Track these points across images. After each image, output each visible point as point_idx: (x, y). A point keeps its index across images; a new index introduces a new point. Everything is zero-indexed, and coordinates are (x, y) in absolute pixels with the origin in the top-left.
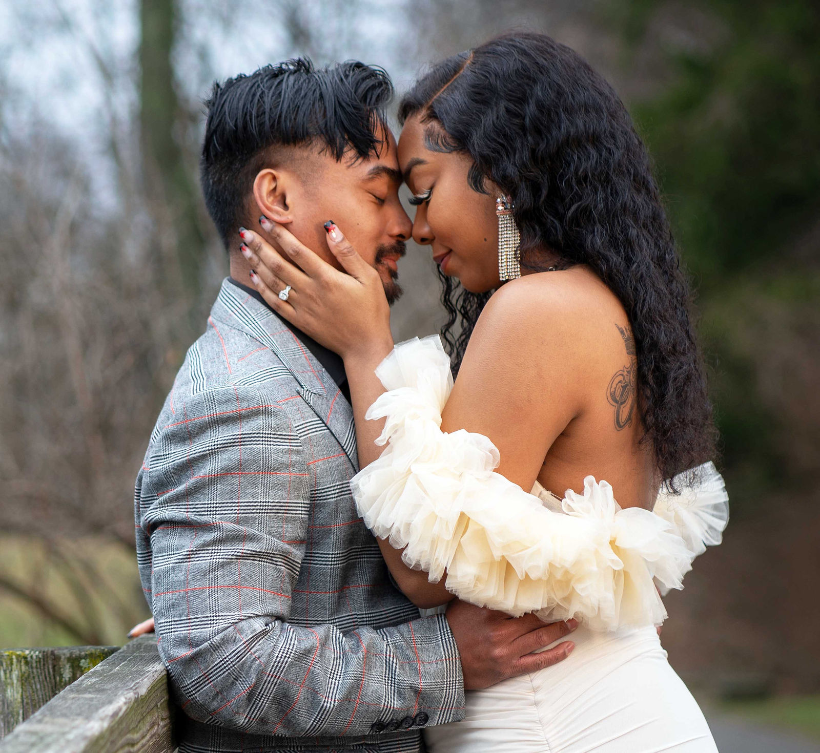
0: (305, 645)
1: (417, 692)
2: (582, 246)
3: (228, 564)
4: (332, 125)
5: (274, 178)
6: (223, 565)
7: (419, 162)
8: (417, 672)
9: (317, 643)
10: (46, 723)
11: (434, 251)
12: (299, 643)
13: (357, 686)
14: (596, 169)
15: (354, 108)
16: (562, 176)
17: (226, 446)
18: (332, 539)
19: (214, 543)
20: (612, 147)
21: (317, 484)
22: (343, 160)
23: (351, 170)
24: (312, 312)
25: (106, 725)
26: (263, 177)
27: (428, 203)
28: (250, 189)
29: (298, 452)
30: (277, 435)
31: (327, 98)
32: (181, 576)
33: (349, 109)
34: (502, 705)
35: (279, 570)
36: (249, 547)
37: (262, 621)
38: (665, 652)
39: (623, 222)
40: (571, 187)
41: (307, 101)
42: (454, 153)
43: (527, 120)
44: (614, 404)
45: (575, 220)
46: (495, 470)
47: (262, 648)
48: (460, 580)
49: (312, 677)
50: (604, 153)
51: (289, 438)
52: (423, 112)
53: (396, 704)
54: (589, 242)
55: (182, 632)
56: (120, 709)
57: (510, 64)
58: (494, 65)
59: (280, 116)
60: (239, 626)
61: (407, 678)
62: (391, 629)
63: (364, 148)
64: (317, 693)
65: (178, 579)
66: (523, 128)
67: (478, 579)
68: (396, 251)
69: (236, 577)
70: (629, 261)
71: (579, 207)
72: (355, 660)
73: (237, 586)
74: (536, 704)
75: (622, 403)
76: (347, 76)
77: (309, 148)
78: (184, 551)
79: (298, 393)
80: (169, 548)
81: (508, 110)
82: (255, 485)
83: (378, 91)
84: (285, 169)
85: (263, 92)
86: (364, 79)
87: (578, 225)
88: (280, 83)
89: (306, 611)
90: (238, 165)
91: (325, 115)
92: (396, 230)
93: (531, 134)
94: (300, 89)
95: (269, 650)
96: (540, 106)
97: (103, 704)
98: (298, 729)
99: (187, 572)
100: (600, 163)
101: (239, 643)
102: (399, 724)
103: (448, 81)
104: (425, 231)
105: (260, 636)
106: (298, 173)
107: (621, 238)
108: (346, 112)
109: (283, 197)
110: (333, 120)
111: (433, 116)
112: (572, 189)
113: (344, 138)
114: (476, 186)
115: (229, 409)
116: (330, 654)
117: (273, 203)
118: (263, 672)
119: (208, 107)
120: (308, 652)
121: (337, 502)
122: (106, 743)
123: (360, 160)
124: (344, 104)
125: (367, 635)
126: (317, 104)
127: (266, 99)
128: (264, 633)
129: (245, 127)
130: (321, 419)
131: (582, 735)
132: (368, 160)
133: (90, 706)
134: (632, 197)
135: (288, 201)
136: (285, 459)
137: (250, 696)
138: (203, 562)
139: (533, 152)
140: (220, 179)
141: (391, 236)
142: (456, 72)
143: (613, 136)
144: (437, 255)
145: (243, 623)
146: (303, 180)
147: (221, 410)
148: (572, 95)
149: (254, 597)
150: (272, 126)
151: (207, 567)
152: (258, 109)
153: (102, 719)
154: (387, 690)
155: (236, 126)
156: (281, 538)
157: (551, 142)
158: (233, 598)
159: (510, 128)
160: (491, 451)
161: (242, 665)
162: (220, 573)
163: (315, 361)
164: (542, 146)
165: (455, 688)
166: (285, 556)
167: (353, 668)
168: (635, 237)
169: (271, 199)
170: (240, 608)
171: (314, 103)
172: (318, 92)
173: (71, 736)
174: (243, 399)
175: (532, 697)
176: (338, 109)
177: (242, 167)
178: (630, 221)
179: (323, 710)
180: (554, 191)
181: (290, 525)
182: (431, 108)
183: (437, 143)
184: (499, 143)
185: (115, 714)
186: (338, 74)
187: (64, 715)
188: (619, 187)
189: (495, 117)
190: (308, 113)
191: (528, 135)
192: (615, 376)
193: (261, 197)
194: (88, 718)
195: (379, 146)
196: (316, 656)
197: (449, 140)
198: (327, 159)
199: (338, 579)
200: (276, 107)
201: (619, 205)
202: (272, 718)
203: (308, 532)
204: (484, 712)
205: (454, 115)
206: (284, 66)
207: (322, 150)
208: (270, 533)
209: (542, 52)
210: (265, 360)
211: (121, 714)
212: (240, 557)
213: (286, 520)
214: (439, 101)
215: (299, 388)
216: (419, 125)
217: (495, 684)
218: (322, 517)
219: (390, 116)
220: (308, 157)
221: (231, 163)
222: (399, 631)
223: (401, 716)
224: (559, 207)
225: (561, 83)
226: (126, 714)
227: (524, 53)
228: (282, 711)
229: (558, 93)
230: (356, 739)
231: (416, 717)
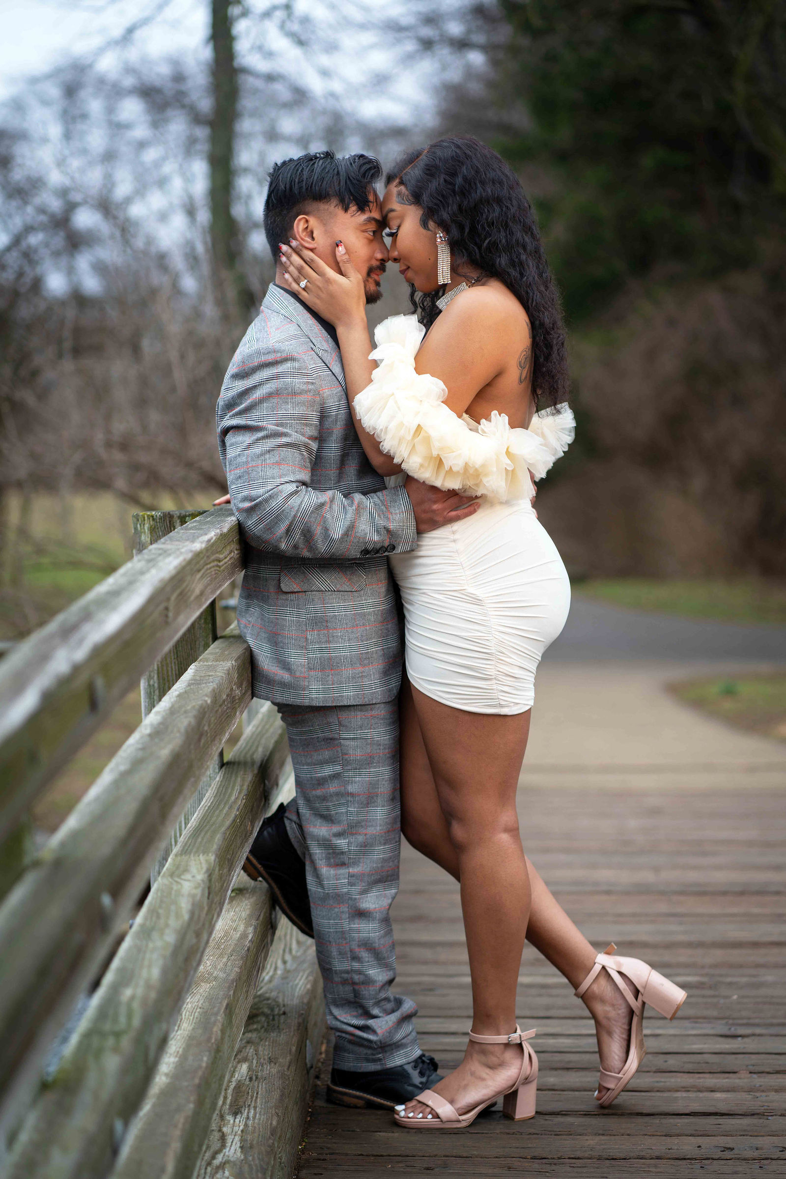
0: (321, 500)
1: (388, 531)
2: (493, 265)
3: (273, 450)
4: (343, 190)
5: (307, 221)
6: (269, 451)
7: (392, 210)
8: (388, 519)
9: (328, 500)
10: (168, 544)
11: (400, 267)
12: (317, 499)
13: (351, 528)
14: (499, 218)
15: (358, 181)
16: (478, 222)
17: (268, 380)
18: (334, 437)
19: (263, 438)
20: (509, 205)
21: (324, 403)
22: (349, 212)
23: (353, 218)
24: (318, 297)
25: (204, 546)
26: (300, 220)
27: (397, 235)
28: (292, 227)
29: (312, 383)
30: (299, 373)
31: (341, 173)
32: (244, 459)
33: (355, 182)
34: (435, 542)
35: (303, 455)
36: (284, 440)
37: (294, 485)
38: (534, 510)
39: (518, 251)
40: (484, 228)
41: (329, 175)
42: (413, 205)
43: (457, 186)
44: (520, 368)
45: (489, 249)
46: (442, 402)
47: (295, 501)
48: (410, 464)
49: (325, 520)
50: (504, 209)
51: (307, 375)
52: (397, 181)
53: (376, 538)
54: (497, 263)
55: (245, 493)
56: (212, 538)
57: (448, 153)
58: (439, 153)
59: (312, 184)
60: (280, 487)
61: (382, 522)
62: (372, 495)
63: (362, 205)
64: (328, 530)
65: (242, 461)
66: (454, 191)
67: (421, 466)
68: (380, 269)
69: (277, 458)
70: (522, 275)
71: (490, 241)
72: (351, 511)
73: (278, 464)
74: (454, 541)
75: (524, 368)
76: (354, 162)
77: (329, 204)
78: (246, 444)
79: (312, 349)
80: (237, 443)
81: (445, 181)
82: (287, 403)
83: (373, 171)
84: (314, 216)
85: (303, 169)
86: (364, 164)
87: (490, 252)
88: (314, 164)
89: (319, 482)
90: (285, 212)
91: (339, 183)
92: (379, 256)
93: (459, 196)
94: (325, 168)
95: (299, 502)
96: (465, 179)
97: (202, 535)
98: (317, 552)
99: (248, 456)
100: (502, 214)
101: (280, 498)
102: (377, 551)
103: (413, 162)
104: (395, 254)
105: (293, 494)
106: (322, 218)
107: (516, 260)
108: (352, 183)
109: (312, 232)
110: (344, 187)
111: (402, 183)
112: (485, 229)
113: (350, 198)
114: (425, 226)
115: (270, 358)
116: (335, 507)
117: (305, 236)
118: (295, 516)
119: (269, 176)
120: (322, 505)
121: (337, 415)
122: (203, 557)
123: (359, 213)
124: (351, 178)
125: (358, 497)
126: (335, 178)
127: (304, 173)
128: (296, 492)
129: (291, 189)
130: (327, 365)
131: (482, 560)
132: (365, 213)
133: (194, 536)
134: (522, 236)
135: (315, 235)
136: (304, 387)
137: (288, 531)
138: (257, 450)
139: (460, 207)
140: (275, 221)
141: (377, 260)
142: (418, 157)
143: (510, 199)
144: (401, 269)
145: (283, 486)
146: (324, 223)
147: (264, 359)
148: (485, 174)
149: (288, 470)
150: (307, 189)
151: (260, 452)
152: (299, 179)
153: (202, 543)
154: (370, 529)
155: (285, 188)
156: (303, 435)
157: (471, 200)
158: (276, 471)
159: (446, 191)
160: (443, 390)
161: (283, 511)
162: (267, 456)
163: (324, 331)
164: (465, 203)
165: (411, 530)
166: (306, 446)
167: (350, 515)
168: (525, 260)
169: (304, 234)
170: (280, 477)
171: (333, 177)
172: (336, 170)
173: (183, 550)
174: (278, 352)
175: (452, 537)
176: (348, 182)
177: (288, 213)
178: (522, 251)
179: (332, 540)
180: (473, 229)
181: (308, 428)
182: (401, 178)
183: (403, 199)
184: (439, 200)
185: (209, 541)
186: (350, 160)
187: (178, 541)
188: (514, 230)
189: (437, 184)
190: (329, 182)
191: (457, 196)
192: (522, 352)
193: (298, 232)
194: (193, 541)
195: (371, 205)
196: (327, 507)
197: (410, 198)
198: (340, 212)
199: (338, 462)
200: (310, 178)
201: (514, 240)
202: (301, 546)
203: (320, 433)
204: (426, 545)
205: (413, 182)
206: (318, 155)
207: (337, 205)
208: (296, 432)
209: (469, 147)
210: (292, 329)
211: (212, 541)
212: (279, 446)
213: (306, 425)
214: (406, 174)
215: (313, 346)
216: (394, 189)
217: (434, 529)
218: (328, 424)
219: (379, 186)
220: (328, 209)
221: (282, 210)
222: (377, 495)
223: (378, 546)
224: (477, 240)
225: (478, 165)
226: (216, 542)
227: (458, 147)
228: (307, 541)
229: (476, 172)
230: (349, 560)
231: (388, 547)
